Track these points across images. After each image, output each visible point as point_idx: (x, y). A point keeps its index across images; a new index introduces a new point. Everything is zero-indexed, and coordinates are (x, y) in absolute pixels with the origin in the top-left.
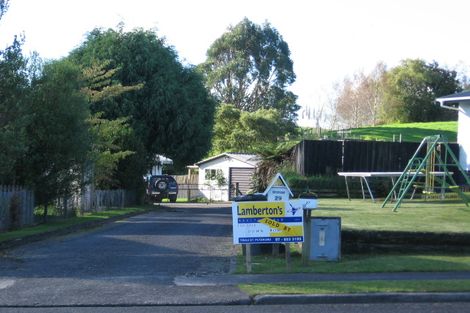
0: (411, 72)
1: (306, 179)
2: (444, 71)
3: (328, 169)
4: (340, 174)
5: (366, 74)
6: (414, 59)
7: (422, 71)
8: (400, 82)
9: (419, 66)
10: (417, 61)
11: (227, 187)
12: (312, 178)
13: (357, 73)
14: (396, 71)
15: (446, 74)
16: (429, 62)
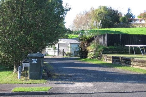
0: (102, 10)
1: (107, 47)
2: (114, 10)
3: (115, 44)
4: (126, 46)
5: (87, 11)
6: (103, 6)
7: (106, 10)
8: (99, 14)
9: (105, 8)
10: (104, 7)
11: (57, 51)
12: (110, 47)
13: (84, 11)
14: (97, 10)
15: (114, 11)
16: (108, 7)
